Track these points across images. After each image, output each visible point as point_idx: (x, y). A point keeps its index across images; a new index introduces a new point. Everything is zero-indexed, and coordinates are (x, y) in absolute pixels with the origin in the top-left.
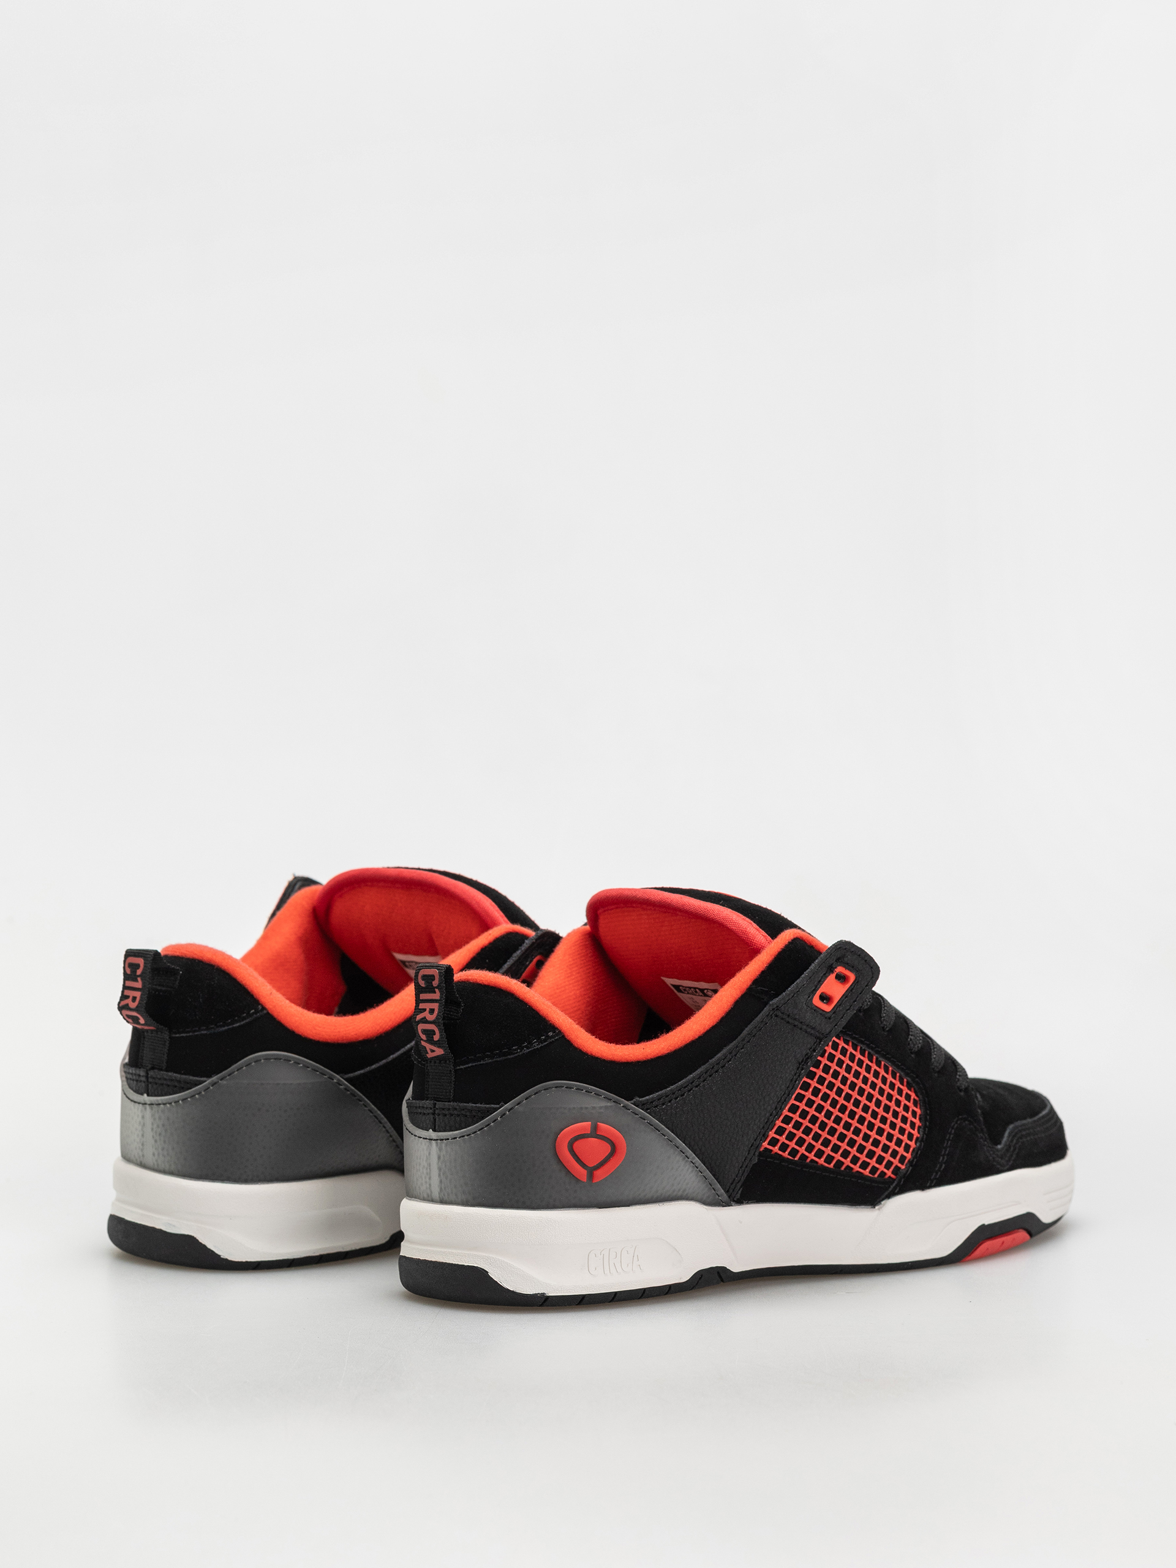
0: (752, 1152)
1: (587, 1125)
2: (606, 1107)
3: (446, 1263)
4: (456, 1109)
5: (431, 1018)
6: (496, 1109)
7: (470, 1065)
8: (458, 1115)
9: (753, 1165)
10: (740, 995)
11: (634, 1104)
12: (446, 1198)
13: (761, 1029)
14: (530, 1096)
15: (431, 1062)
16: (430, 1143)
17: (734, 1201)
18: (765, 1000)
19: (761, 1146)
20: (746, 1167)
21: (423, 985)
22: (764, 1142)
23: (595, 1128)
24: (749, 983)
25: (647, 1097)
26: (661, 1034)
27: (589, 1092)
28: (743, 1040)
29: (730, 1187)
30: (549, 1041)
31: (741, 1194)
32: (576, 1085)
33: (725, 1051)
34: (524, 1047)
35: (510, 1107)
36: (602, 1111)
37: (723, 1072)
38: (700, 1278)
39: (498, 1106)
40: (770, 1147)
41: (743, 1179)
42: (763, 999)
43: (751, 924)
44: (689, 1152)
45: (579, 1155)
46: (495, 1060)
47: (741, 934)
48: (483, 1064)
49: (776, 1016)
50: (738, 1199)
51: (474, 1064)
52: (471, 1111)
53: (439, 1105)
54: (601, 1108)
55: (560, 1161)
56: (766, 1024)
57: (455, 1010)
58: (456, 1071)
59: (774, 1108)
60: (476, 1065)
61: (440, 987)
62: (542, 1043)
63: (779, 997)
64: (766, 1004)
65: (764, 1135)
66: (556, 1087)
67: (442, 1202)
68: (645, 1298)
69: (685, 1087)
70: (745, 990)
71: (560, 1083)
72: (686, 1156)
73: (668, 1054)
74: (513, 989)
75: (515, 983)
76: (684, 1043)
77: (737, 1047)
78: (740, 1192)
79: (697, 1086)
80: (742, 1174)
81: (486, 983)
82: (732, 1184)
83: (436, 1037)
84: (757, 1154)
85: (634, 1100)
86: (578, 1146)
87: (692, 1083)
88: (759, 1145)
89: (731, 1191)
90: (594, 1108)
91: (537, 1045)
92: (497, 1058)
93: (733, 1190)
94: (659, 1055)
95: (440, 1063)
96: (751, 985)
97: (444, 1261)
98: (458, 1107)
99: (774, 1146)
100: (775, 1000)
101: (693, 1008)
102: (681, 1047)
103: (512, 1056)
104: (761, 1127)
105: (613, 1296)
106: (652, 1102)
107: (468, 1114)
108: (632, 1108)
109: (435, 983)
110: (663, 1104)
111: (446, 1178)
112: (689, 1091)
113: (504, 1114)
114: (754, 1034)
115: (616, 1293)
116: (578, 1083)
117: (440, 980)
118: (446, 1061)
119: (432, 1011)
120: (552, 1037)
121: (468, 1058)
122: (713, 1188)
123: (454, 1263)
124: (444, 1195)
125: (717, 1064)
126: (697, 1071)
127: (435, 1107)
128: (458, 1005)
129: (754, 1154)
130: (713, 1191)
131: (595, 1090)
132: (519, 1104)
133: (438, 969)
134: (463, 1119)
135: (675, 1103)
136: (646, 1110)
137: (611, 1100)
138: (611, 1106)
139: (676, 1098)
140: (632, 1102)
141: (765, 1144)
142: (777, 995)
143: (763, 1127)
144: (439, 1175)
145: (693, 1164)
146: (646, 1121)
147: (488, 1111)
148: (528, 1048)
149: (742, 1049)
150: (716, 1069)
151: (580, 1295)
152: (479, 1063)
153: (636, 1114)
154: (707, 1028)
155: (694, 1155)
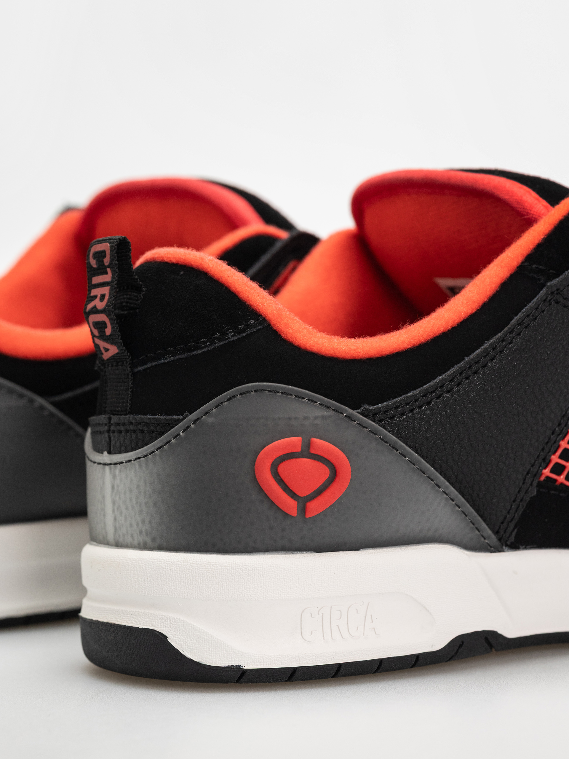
0: (529, 481)
1: (296, 440)
2: (324, 418)
3: (118, 625)
4: (131, 423)
5: (100, 305)
6: (179, 421)
7: (149, 365)
8: (135, 431)
9: (531, 498)
10: (509, 275)
11: (362, 413)
12: (121, 540)
13: (535, 319)
14: (221, 403)
15: (108, 365)
16: (104, 469)
17: (507, 545)
18: (542, 281)
19: (542, 474)
20: (521, 501)
21: (95, 266)
22: (545, 468)
23: (308, 445)
24: (521, 259)
25: (380, 405)
26: (403, 325)
27: (300, 397)
28: (511, 332)
29: (500, 527)
30: (249, 331)
31: (516, 537)
32: (282, 388)
33: (486, 345)
34: (215, 339)
35: (195, 418)
36: (318, 421)
37: (484, 373)
38: (460, 646)
39: (181, 417)
40: (554, 476)
41: (517, 517)
42: (539, 280)
43: (529, 192)
44: (441, 479)
45: (286, 480)
46: (178, 357)
47: (515, 205)
48: (164, 363)
49: (557, 302)
50: (512, 543)
51: (154, 364)
52: (148, 424)
53: (115, 419)
54: (316, 418)
55: (261, 490)
56: (543, 312)
57: (135, 296)
58: (134, 374)
59: (557, 424)
60: (156, 365)
61: (111, 266)
62: (239, 334)
63: (561, 277)
64: (543, 286)
65: (544, 460)
66: (256, 391)
67: (118, 545)
68: (382, 671)
69: (432, 393)
70: (515, 268)
71: (260, 385)
72: (437, 485)
73: (411, 349)
74: (206, 266)
75: (209, 260)
76: (432, 335)
77: (503, 341)
78: (514, 534)
79: (448, 392)
80: (516, 511)
81: (174, 261)
82: (502, 523)
83: (108, 331)
84: (535, 483)
85: (362, 408)
86: (284, 468)
87: (441, 387)
88: (538, 474)
89: (502, 532)
90: (306, 418)
91: (233, 336)
92: (181, 354)
93: (505, 532)
94: (398, 350)
95: (117, 365)
96: (523, 262)
97: (117, 623)
98: (134, 421)
99: (559, 474)
100: (555, 282)
101: (448, 292)
102: (428, 341)
103: (199, 352)
104: (541, 448)
105: (335, 670)
106: (386, 411)
107: (145, 428)
108: (359, 419)
109: (107, 261)
110: (402, 415)
111: (121, 513)
112: (438, 397)
113: (188, 427)
114: (526, 324)
115: (340, 666)
116: (286, 386)
117: (112, 255)
118: (123, 363)
119: (103, 297)
120: (254, 326)
121: (147, 356)
122: (477, 529)
123: (127, 624)
124: (119, 536)
125: (476, 363)
126: (449, 372)
127: (110, 422)
128: (138, 289)
129: (531, 484)
130: (477, 532)
131: (307, 395)
132: (206, 413)
133: (110, 243)
134: (139, 435)
135: (419, 412)
136: (379, 422)
137: (329, 407)
138: (329, 416)
139: (420, 407)
140: (359, 410)
141: (547, 472)
142: (557, 276)
143: (543, 449)
144: (114, 511)
145: (447, 495)
146: (378, 436)
147: (169, 424)
148: (220, 340)
149: (510, 343)
150: (474, 369)
151: (292, 668)
152: (160, 362)
153: (364, 427)
154: (463, 316)
155: (447, 483)
